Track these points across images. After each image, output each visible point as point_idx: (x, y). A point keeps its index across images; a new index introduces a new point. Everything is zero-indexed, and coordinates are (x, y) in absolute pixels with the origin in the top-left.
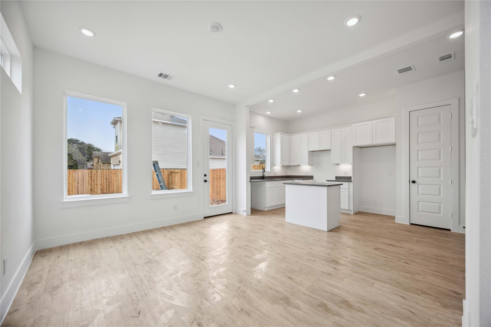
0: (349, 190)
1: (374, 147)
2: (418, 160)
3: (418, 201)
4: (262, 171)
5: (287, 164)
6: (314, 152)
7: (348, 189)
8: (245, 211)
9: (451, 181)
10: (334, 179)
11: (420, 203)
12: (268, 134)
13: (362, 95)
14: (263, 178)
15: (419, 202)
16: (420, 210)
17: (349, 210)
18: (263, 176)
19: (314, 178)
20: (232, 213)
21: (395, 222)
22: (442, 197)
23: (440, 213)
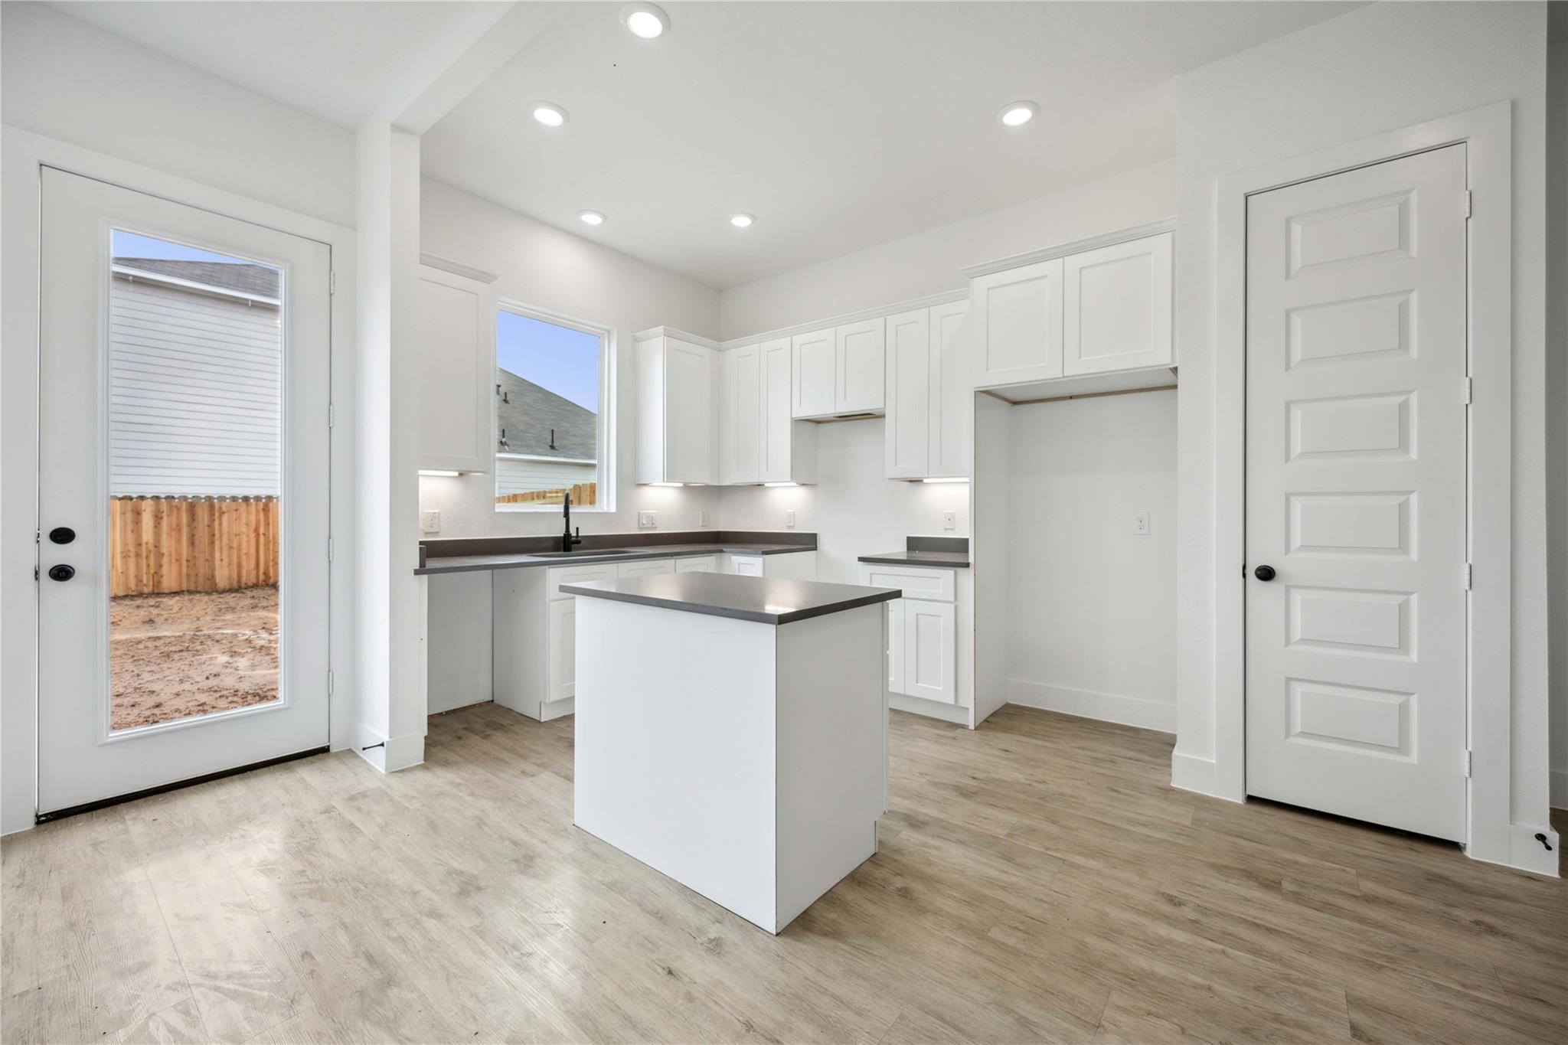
0: (956, 607)
1: (1071, 398)
2: (1287, 459)
3: (1289, 680)
4: (562, 510)
5: (704, 479)
6: (821, 425)
7: (951, 602)
8: (382, 745)
9: (1467, 571)
10: (900, 550)
11: (1298, 689)
12: (609, 331)
13: (1017, 117)
14: (567, 545)
15: (1294, 685)
16: (1298, 727)
17: (956, 707)
18: (567, 535)
19: (822, 542)
20: (325, 750)
21: (1173, 785)
22: (1414, 657)
23: (1402, 748)
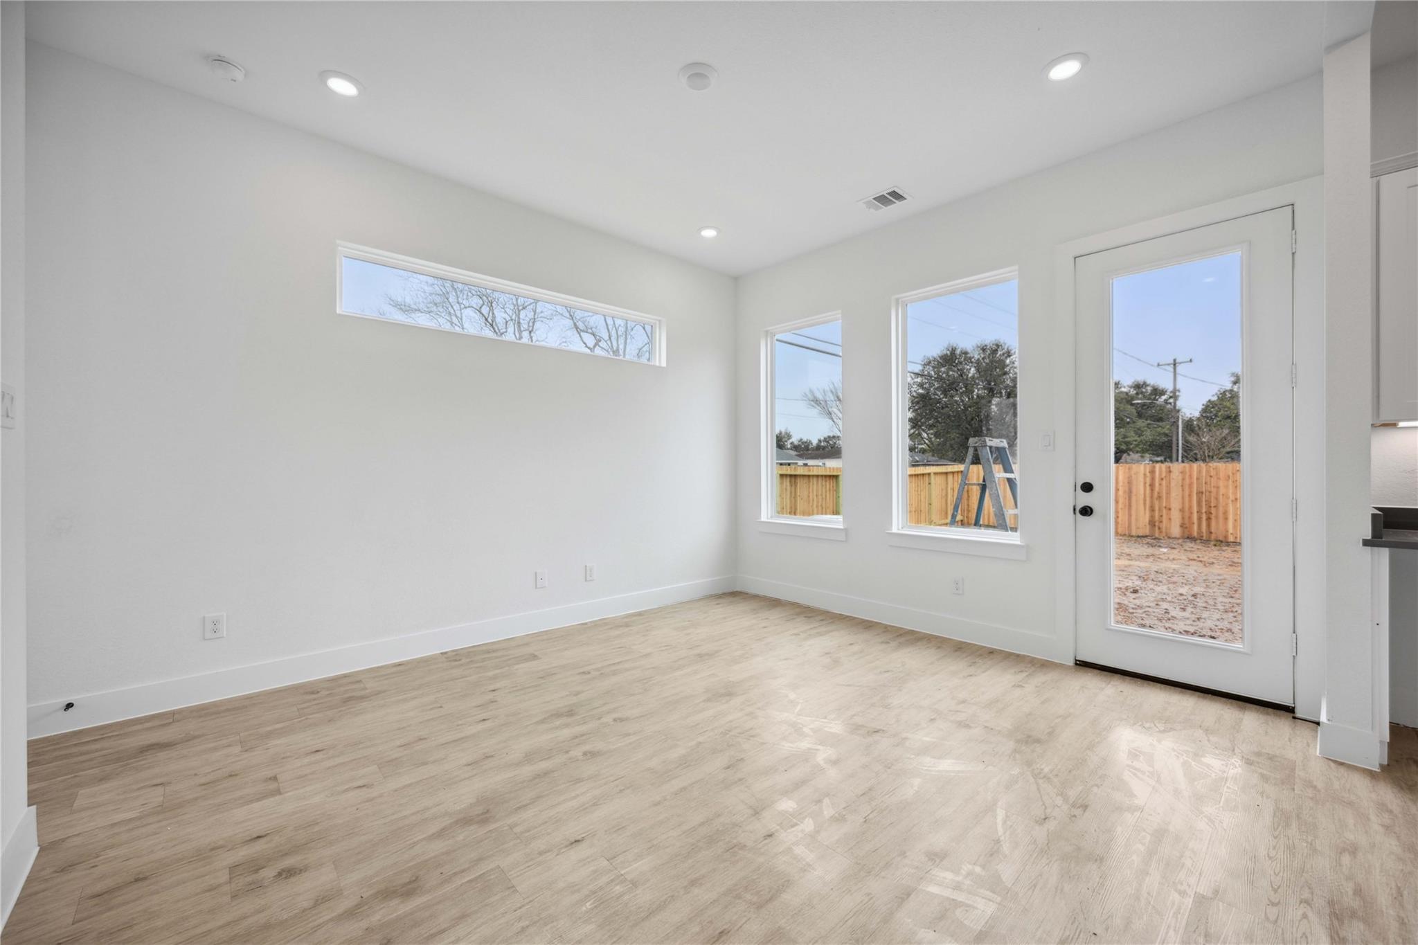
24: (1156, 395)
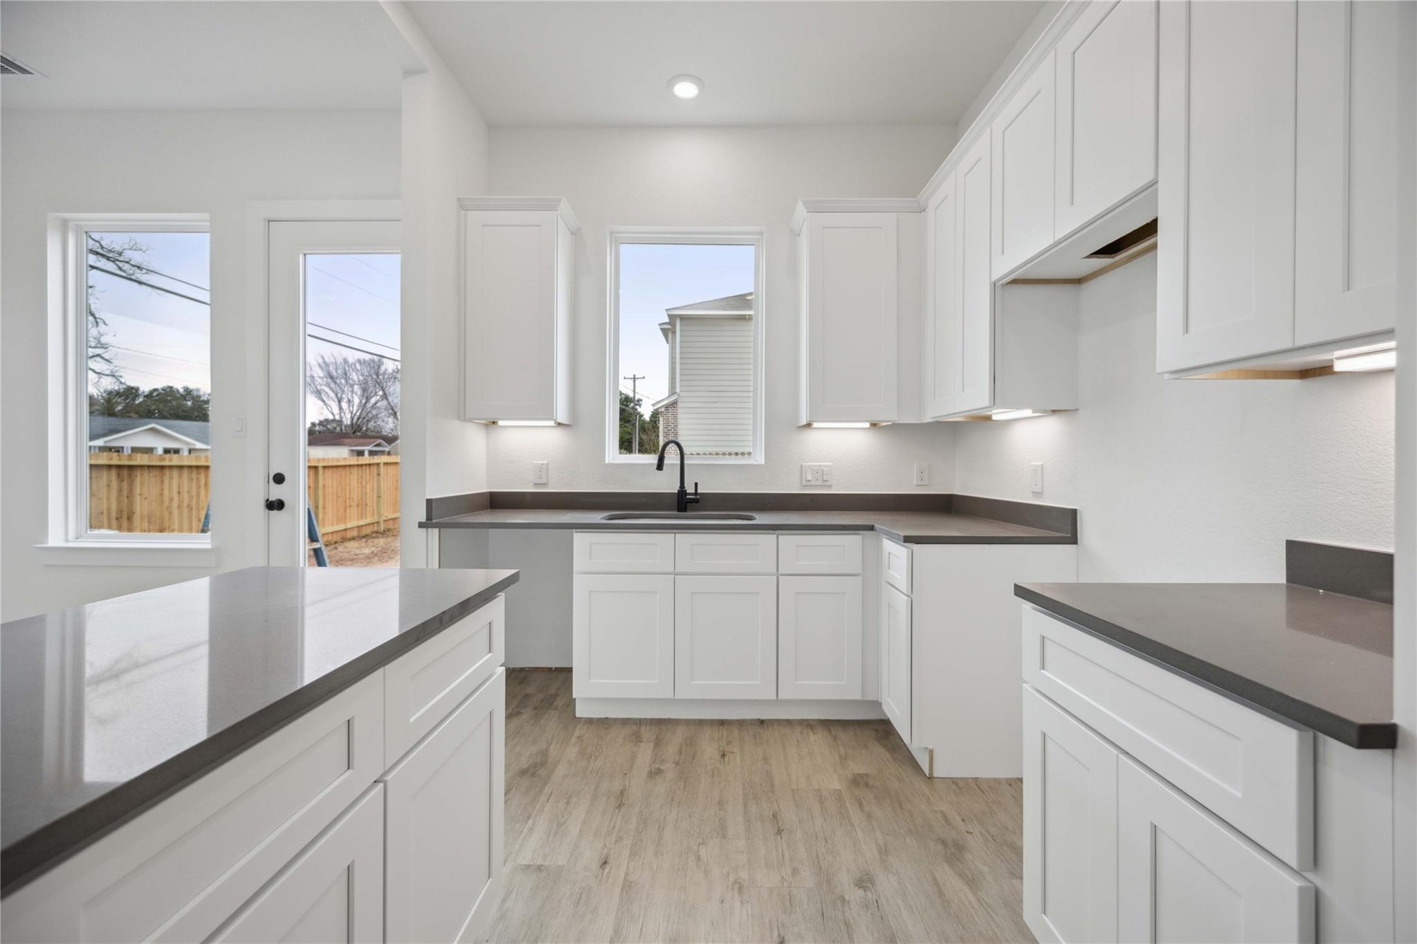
24: (627, 402)
